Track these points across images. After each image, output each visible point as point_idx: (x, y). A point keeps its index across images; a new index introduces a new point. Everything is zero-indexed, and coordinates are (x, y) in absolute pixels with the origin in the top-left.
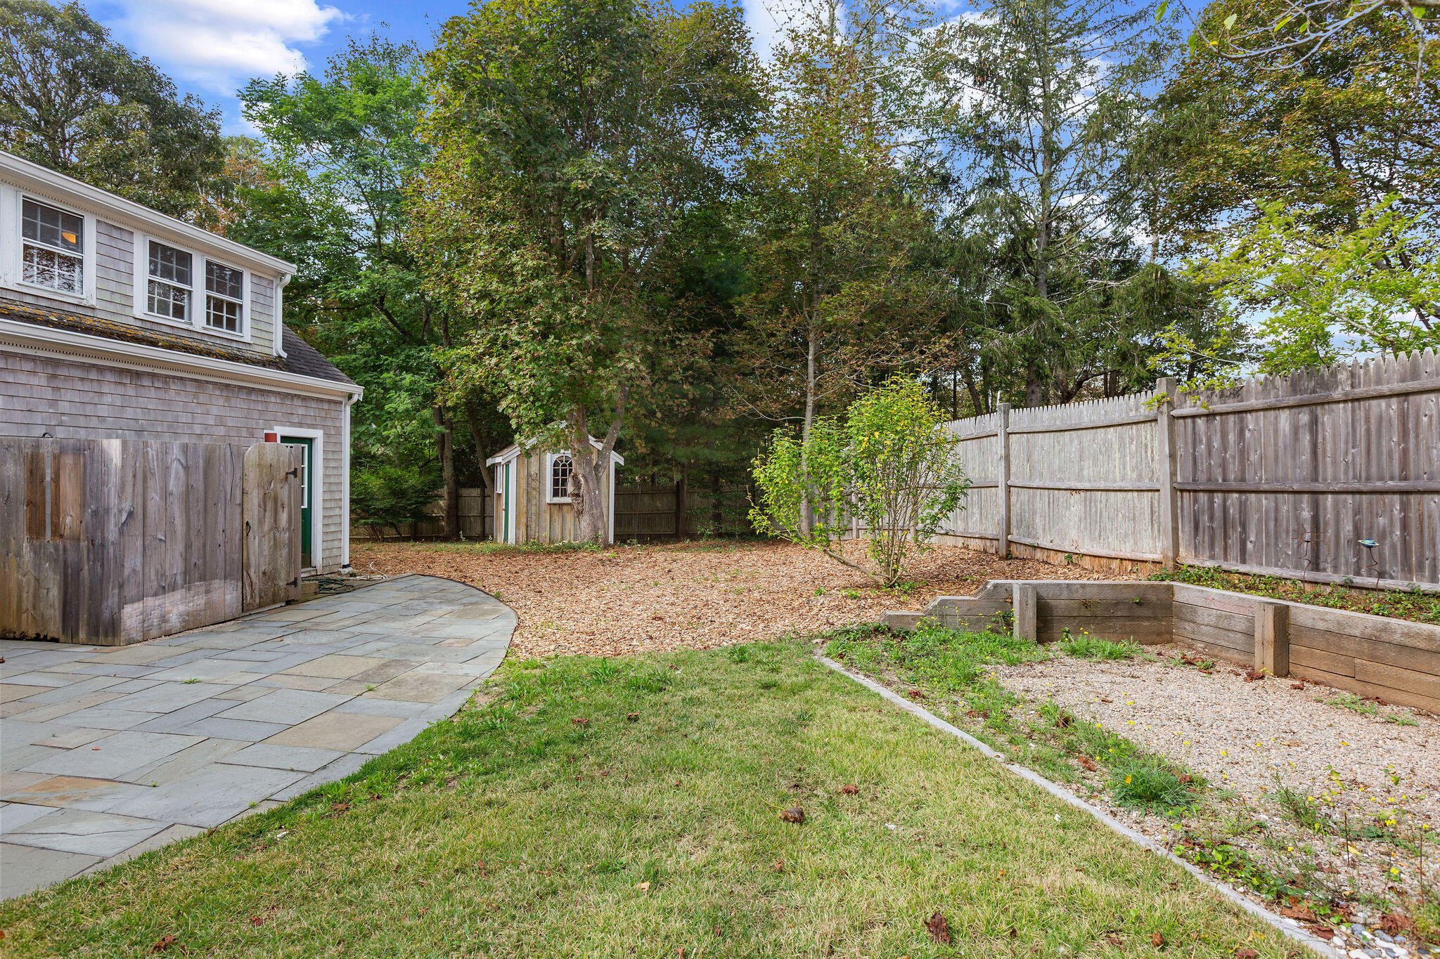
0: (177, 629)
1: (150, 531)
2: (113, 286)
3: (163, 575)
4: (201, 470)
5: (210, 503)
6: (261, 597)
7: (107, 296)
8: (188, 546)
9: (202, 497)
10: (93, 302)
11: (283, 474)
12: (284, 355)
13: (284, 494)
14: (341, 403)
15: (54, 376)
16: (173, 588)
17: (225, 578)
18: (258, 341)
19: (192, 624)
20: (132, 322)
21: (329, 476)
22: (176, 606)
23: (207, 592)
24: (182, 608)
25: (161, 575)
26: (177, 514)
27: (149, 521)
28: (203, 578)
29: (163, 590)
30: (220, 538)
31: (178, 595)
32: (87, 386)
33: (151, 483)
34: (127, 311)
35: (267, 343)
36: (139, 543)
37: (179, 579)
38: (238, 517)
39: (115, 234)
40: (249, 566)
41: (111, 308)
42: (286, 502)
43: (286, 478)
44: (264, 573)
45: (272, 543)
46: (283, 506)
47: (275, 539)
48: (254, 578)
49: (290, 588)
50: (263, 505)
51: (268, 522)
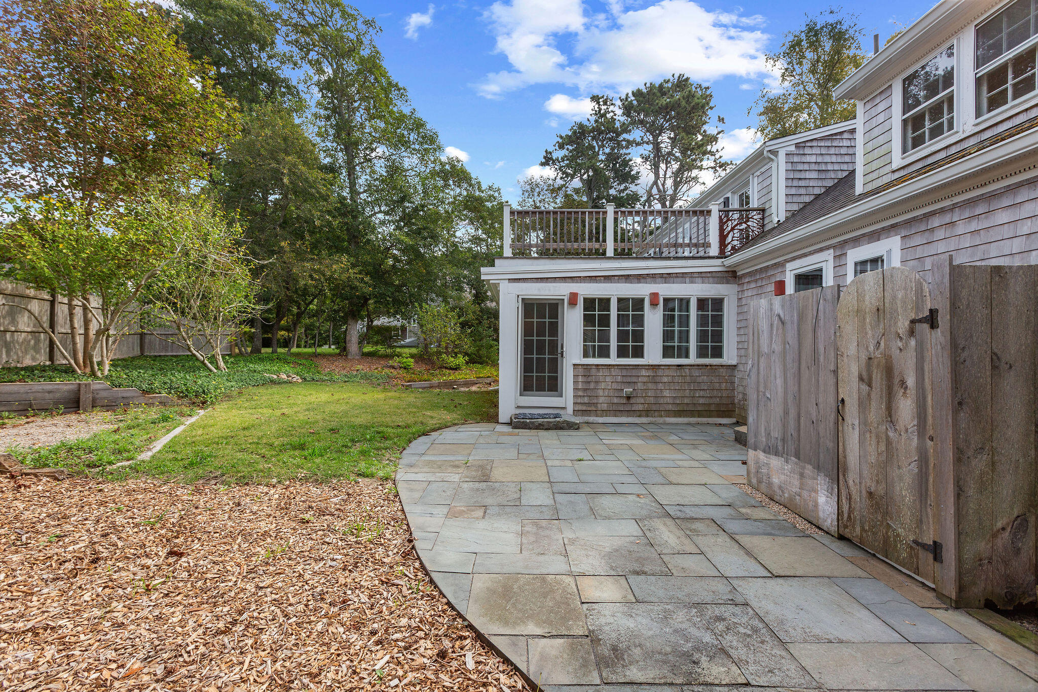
1: (761, 388)
4: (796, 326)
5: (804, 365)
8: (786, 411)
9: (796, 356)
11: (903, 324)
16: (775, 452)
17: (819, 468)
19: (787, 503)
22: (778, 472)
23: (801, 476)
24: (782, 478)
25: (768, 433)
26: (778, 372)
27: (761, 377)
28: (797, 455)
29: (767, 449)
30: (813, 413)
36: (756, 397)
38: (832, 387)
40: (846, 468)
42: (911, 381)
43: (912, 333)
44: (870, 494)
45: (883, 447)
46: (903, 383)
47: (889, 442)
48: (854, 490)
49: (922, 554)
50: (865, 379)
51: (876, 411)
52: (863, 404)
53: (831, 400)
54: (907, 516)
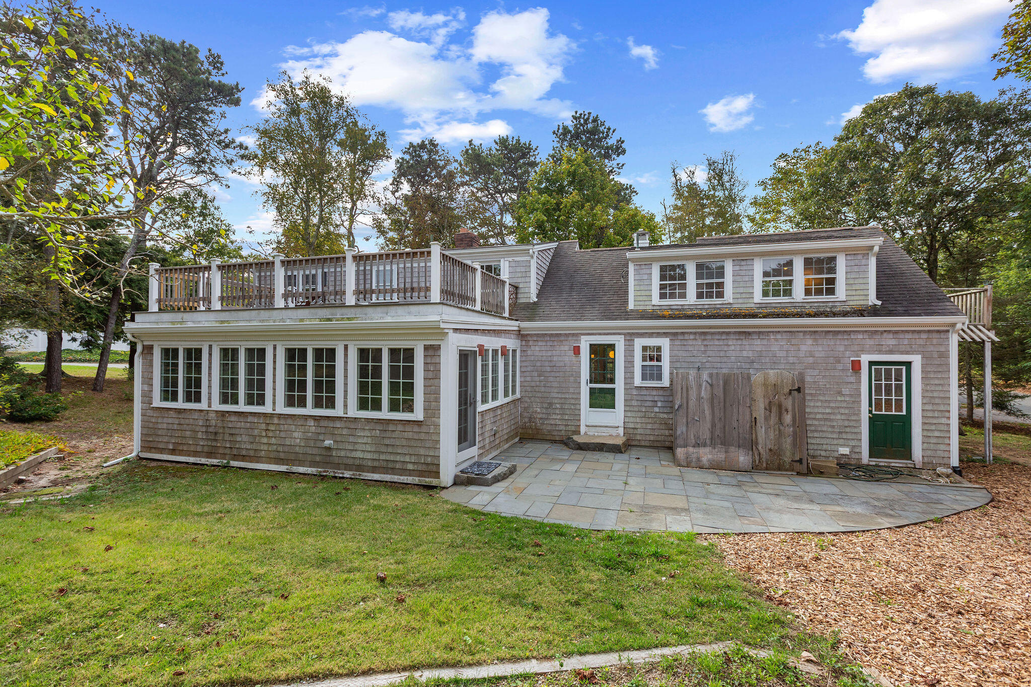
0: (707, 466)
1: (690, 416)
2: (742, 290)
3: (698, 438)
4: (721, 387)
5: (728, 404)
6: (767, 464)
7: (739, 296)
8: (713, 425)
9: (722, 400)
10: (731, 301)
11: (786, 390)
12: (879, 303)
13: (788, 403)
14: (948, 331)
15: (704, 340)
16: (705, 445)
17: (739, 447)
18: (852, 298)
19: (715, 467)
20: (753, 305)
21: (927, 391)
22: (706, 455)
23: (726, 452)
24: (710, 457)
25: (697, 437)
26: (706, 408)
27: (690, 410)
28: (724, 443)
29: (697, 445)
30: (735, 424)
31: (707, 449)
32: (721, 343)
33: (690, 392)
34: (751, 300)
35: (863, 298)
36: (685, 420)
37: (708, 442)
38: (748, 413)
39: (743, 263)
40: (757, 444)
41: (740, 301)
42: (790, 408)
43: (790, 393)
44: (770, 450)
45: (777, 432)
46: (787, 411)
47: (780, 430)
48: (761, 451)
49: (795, 464)
50: (769, 409)
51: (773, 419)
52: (767, 419)
53: (748, 417)
54: (788, 454)
